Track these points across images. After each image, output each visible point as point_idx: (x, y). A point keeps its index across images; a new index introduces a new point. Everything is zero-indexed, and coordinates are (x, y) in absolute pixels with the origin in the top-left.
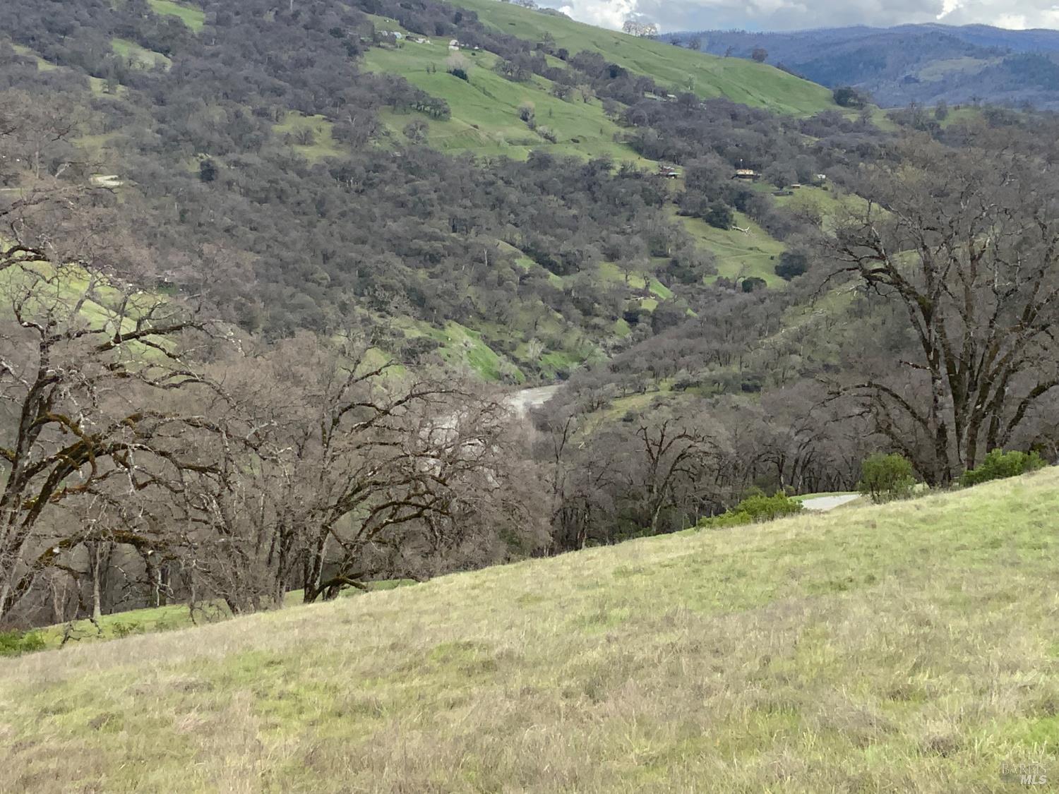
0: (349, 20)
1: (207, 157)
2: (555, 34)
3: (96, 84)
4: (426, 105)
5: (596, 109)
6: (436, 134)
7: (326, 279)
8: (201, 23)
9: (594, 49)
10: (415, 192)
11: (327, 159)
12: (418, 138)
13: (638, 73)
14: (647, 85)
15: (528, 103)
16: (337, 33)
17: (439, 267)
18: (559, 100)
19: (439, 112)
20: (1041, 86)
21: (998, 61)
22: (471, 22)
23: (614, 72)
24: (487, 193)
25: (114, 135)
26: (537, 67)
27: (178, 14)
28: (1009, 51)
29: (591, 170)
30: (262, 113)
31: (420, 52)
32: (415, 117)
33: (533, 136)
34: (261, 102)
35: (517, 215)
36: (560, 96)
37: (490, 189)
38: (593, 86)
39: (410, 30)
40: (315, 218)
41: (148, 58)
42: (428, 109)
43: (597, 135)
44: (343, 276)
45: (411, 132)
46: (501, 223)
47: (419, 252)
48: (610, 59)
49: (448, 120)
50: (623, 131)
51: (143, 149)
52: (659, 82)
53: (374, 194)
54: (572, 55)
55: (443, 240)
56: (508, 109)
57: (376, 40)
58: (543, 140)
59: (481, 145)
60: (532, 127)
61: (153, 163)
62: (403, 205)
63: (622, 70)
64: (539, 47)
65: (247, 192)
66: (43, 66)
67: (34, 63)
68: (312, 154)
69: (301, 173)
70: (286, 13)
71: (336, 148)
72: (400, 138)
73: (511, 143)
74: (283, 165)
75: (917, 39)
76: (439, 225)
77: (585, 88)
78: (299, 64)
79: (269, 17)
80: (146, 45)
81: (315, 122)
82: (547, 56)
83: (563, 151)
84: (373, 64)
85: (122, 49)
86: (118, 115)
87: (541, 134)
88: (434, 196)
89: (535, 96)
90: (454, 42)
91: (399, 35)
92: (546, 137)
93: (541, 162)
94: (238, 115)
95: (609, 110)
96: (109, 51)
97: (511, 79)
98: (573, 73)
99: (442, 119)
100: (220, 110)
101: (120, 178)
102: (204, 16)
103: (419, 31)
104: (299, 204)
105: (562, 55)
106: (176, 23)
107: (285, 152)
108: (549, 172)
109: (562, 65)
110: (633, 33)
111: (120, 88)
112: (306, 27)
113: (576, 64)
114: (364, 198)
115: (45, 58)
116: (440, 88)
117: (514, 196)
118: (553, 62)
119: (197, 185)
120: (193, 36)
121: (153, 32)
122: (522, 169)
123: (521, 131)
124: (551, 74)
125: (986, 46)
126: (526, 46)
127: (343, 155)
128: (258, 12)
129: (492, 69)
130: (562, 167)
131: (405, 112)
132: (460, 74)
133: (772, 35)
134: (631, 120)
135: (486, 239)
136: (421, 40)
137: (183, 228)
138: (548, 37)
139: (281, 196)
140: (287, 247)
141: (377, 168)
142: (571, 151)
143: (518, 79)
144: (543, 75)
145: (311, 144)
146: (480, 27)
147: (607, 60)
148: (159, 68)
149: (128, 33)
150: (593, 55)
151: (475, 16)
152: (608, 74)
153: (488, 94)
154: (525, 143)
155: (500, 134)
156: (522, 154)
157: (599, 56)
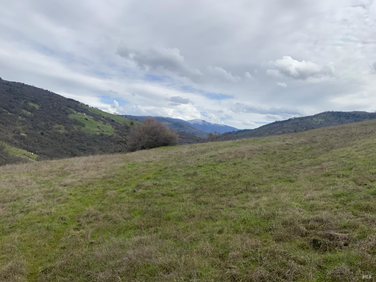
0: (66, 109)
1: (42, 131)
2: (102, 114)
3: (20, 117)
4: (81, 124)
5: (110, 127)
6: (83, 129)
7: (65, 153)
8: (38, 108)
9: (109, 117)
10: (80, 139)
11: (64, 132)
12: (80, 130)
13: (117, 121)
14: (119, 124)
15: (99, 125)
16: (64, 111)
17: (85, 152)
18: (104, 125)
19: (83, 125)
20: (179, 127)
21: (172, 123)
22: (87, 111)
23: (113, 121)
25: (24, 127)
26: (100, 119)
28: (174, 122)
29: (110, 137)
30: (51, 124)
31: (79, 115)
32: (79, 126)
33: (100, 131)
34: (51, 122)
35: (98, 143)
36: (104, 124)
37: (94, 139)
38: (110, 123)
39: (77, 111)
40: (62, 142)
41: (29, 113)
43: (111, 131)
44: (69, 153)
45: (78, 129)
46: (96, 145)
47: (82, 149)
48: (112, 118)
49: (85, 127)
50: (116, 131)
51: (29, 129)
53: (73, 139)
54: (105, 117)
55: (86, 147)
56: (95, 126)
57: (71, 113)
59: (91, 132)
60: (100, 129)
61: (32, 132)
62: (78, 141)
64: (99, 116)
65: (49, 137)
66: (9, 113)
67: (7, 113)
69: (59, 134)
70: (54, 107)
71: (65, 131)
72: (77, 130)
73: (96, 131)
74: (56, 133)
76: (85, 144)
77: (108, 123)
78: (57, 116)
79: (51, 107)
80: (28, 111)
81: (61, 126)
83: (105, 133)
84: (71, 116)
85: (24, 111)
86: (23, 123)
87: (101, 130)
88: (84, 140)
89: (100, 124)
90: (85, 114)
91: (75, 112)
93: (102, 135)
94: (47, 124)
95: (113, 127)
96: (21, 111)
97: (95, 121)
98: (106, 121)
99: (84, 127)
100: (44, 123)
101: (26, 134)
102: (38, 106)
103: (78, 111)
104: (59, 140)
105: (103, 117)
106: (34, 107)
107: (56, 131)
108: (103, 137)
109: (104, 119)
110: (115, 114)
111: (24, 118)
112: (58, 109)
113: (106, 119)
114: (71, 140)
115: (9, 112)
116: (84, 122)
117: (98, 140)
118: (102, 118)
119: (41, 136)
120: (37, 110)
121: (30, 108)
122: (98, 136)
123: (98, 129)
124: (102, 120)
125: (170, 121)
126: (97, 115)
127: (67, 132)
128: (49, 106)
129: (92, 119)
130: (105, 136)
131: (77, 125)
132: (87, 119)
134: (117, 129)
135: (93, 147)
136: (79, 113)
137: (39, 143)
138: (101, 114)
139: (56, 138)
140: (58, 147)
141: (73, 134)
142: (107, 133)
143: (97, 121)
145: (61, 130)
146: (89, 111)
147: (111, 119)
148: (31, 115)
149: (25, 108)
150: (109, 118)
151: (87, 110)
152: (112, 121)
153: (91, 123)
154: (99, 132)
155: (94, 130)
156: (99, 133)
157: (110, 118)
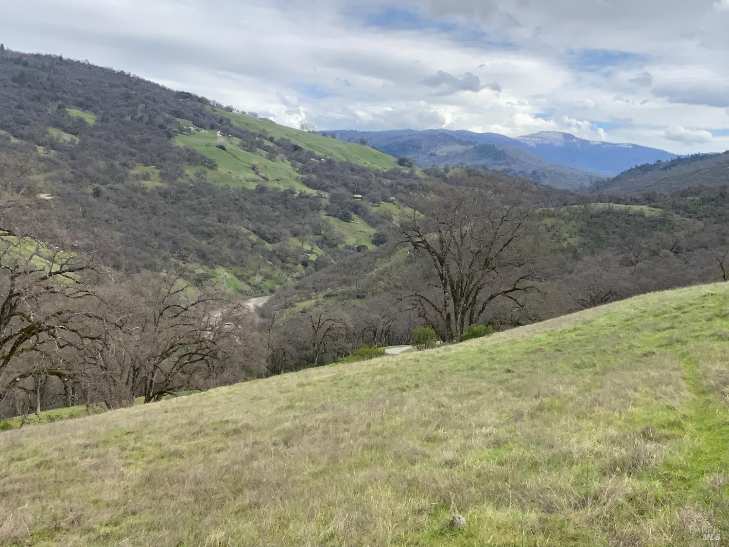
0: (168, 121)
1: (97, 185)
2: (268, 130)
3: (41, 150)
4: (205, 162)
5: (287, 165)
6: (210, 175)
7: (156, 245)
8: (93, 121)
9: (287, 138)
10: (200, 204)
11: (157, 188)
12: (202, 178)
13: (307, 149)
14: (311, 154)
15: (255, 162)
16: (161, 127)
17: (212, 239)
18: (270, 161)
19: (212, 166)
20: (491, 159)
21: (472, 147)
22: (227, 123)
23: (296, 148)
24: (236, 204)
25: (48, 174)
26: (260, 145)
27: (84, 117)
28: (476, 142)
29: (285, 194)
30: (124, 165)
31: (205, 137)
32: (200, 168)
33: (258, 177)
34: (124, 159)
35: (250, 215)
36: (270, 159)
37: (237, 202)
38: (286, 154)
39: (199, 126)
40: (151, 215)
41: (67, 137)
42: (206, 164)
43: (288, 178)
44: (165, 243)
45: (198, 175)
46: (242, 219)
47: (202, 232)
48: (294, 142)
49: (217, 169)
50: (300, 176)
51: (63, 181)
52: (317, 153)
53: (180, 204)
54: (276, 140)
55: (215, 226)
56: (245, 165)
57: (182, 131)
58: (263, 179)
59: (233, 182)
60: (257, 174)
61: (69, 188)
62: (194, 209)
63: (300, 147)
64: (260, 136)
65: (117, 202)
66: (14, 140)
67: (9, 139)
68: (149, 184)
69: (144, 194)
70: (136, 117)
71: (161, 182)
72: (194, 178)
73: (247, 181)
74: (135, 190)
75: (435, 136)
77: (282, 155)
78: (143, 141)
79: (128, 118)
80: (65, 131)
81: (151, 169)
82: (264, 140)
83: (272, 185)
84: (179, 142)
85: (54, 132)
86: (52, 164)
87: (261, 177)
88: (210, 205)
89: (258, 159)
90: (219, 132)
91: (192, 128)
92: (264, 178)
93: (261, 190)
94: (112, 165)
95: (294, 166)
96: (47, 133)
97: (247, 150)
98: (277, 148)
99: (214, 169)
100: (103, 162)
101: (52, 195)
102: (95, 117)
103: (202, 126)
104: (143, 208)
105: (271, 140)
106: (81, 120)
107: (136, 183)
108: (265, 195)
109: (271, 144)
110: (305, 130)
111: (53, 151)
112: (146, 124)
113: (278, 144)
114: (175, 206)
115: (14, 136)
116: (212, 154)
117: (248, 206)
118: (267, 143)
119: (92, 199)
120: (90, 127)
121: (69, 124)
122: (251, 193)
123: (251, 175)
124: (266, 149)
125: (466, 140)
126: (254, 135)
127: (165, 185)
128: (122, 116)
129: (238, 146)
130: (271, 192)
131: (196, 165)
132: (222, 147)
133: (369, 133)
134: (303, 171)
135: (235, 226)
136: (203, 131)
137: (84, 220)
138: (264, 131)
139: (134, 205)
140: (137, 230)
141: (182, 192)
142: (276, 185)
143: (250, 151)
144: (262, 149)
145: (149, 180)
146: (232, 126)
147: (292, 143)
148: (72, 142)
149: (57, 125)
150: (286, 140)
151: (229, 120)
152: (293, 149)
153: (236, 157)
154: (254, 181)
155: (241, 176)
156: (252, 186)
157: (289, 141)
